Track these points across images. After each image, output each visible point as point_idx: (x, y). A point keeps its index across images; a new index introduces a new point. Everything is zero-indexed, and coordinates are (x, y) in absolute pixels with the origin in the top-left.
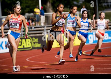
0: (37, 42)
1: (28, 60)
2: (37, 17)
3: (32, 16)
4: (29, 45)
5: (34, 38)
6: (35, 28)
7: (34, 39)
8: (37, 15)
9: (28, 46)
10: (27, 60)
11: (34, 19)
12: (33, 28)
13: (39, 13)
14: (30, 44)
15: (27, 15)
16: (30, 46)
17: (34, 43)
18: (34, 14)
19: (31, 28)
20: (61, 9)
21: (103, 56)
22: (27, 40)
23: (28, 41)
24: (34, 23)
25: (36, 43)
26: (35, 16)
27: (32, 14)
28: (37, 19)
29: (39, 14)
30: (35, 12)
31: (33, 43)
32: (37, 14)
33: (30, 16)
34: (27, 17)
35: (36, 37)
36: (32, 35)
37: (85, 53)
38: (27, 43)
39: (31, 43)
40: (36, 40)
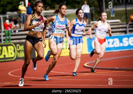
0: (22, 50)
1: (11, 74)
2: (22, 17)
3: (16, 16)
4: (11, 54)
5: (18, 45)
6: (19, 31)
7: (18, 47)
8: (22, 14)
9: (10, 56)
10: (9, 74)
11: (18, 20)
12: (17, 31)
13: (25, 11)
14: (13, 53)
15: (8, 14)
16: (12, 56)
17: (19, 51)
18: (18, 13)
19: (15, 31)
20: (39, 8)
21: (112, 70)
22: (9, 47)
23: (11, 49)
24: (18, 25)
25: (20, 52)
26: (20, 16)
27: (16, 13)
28: (22, 20)
29: (25, 13)
30: (20, 10)
31: (17, 51)
32: (23, 12)
33: (13, 15)
34: (9, 17)
35: (21, 44)
36: (15, 41)
37: (87, 65)
38: (10, 51)
39: (14, 51)
40: (22, 48)
